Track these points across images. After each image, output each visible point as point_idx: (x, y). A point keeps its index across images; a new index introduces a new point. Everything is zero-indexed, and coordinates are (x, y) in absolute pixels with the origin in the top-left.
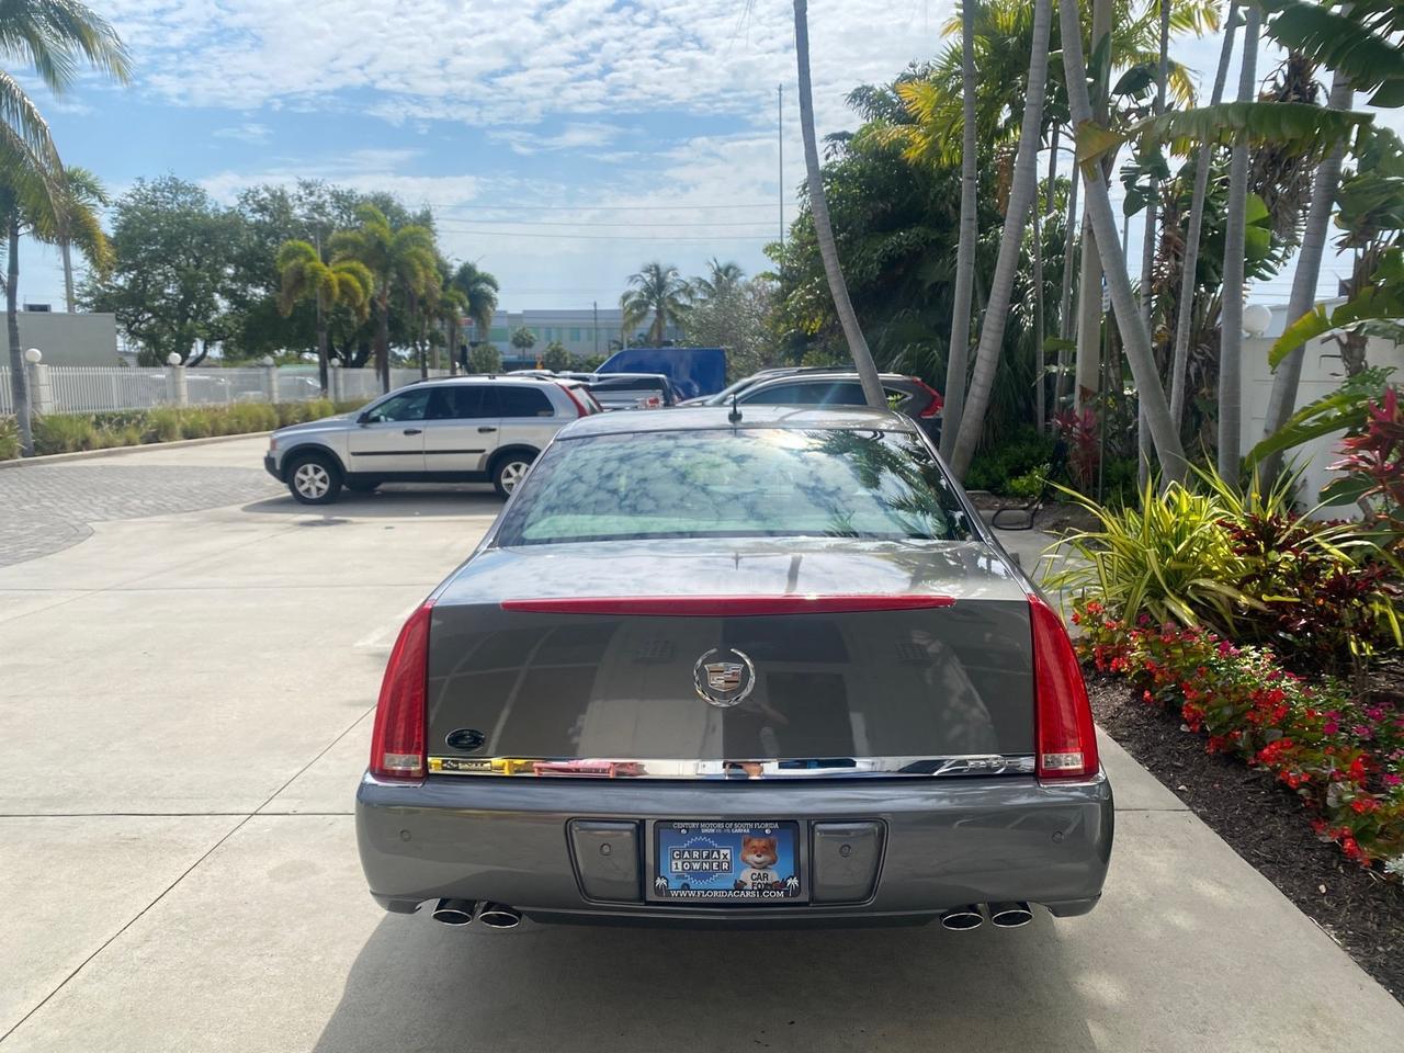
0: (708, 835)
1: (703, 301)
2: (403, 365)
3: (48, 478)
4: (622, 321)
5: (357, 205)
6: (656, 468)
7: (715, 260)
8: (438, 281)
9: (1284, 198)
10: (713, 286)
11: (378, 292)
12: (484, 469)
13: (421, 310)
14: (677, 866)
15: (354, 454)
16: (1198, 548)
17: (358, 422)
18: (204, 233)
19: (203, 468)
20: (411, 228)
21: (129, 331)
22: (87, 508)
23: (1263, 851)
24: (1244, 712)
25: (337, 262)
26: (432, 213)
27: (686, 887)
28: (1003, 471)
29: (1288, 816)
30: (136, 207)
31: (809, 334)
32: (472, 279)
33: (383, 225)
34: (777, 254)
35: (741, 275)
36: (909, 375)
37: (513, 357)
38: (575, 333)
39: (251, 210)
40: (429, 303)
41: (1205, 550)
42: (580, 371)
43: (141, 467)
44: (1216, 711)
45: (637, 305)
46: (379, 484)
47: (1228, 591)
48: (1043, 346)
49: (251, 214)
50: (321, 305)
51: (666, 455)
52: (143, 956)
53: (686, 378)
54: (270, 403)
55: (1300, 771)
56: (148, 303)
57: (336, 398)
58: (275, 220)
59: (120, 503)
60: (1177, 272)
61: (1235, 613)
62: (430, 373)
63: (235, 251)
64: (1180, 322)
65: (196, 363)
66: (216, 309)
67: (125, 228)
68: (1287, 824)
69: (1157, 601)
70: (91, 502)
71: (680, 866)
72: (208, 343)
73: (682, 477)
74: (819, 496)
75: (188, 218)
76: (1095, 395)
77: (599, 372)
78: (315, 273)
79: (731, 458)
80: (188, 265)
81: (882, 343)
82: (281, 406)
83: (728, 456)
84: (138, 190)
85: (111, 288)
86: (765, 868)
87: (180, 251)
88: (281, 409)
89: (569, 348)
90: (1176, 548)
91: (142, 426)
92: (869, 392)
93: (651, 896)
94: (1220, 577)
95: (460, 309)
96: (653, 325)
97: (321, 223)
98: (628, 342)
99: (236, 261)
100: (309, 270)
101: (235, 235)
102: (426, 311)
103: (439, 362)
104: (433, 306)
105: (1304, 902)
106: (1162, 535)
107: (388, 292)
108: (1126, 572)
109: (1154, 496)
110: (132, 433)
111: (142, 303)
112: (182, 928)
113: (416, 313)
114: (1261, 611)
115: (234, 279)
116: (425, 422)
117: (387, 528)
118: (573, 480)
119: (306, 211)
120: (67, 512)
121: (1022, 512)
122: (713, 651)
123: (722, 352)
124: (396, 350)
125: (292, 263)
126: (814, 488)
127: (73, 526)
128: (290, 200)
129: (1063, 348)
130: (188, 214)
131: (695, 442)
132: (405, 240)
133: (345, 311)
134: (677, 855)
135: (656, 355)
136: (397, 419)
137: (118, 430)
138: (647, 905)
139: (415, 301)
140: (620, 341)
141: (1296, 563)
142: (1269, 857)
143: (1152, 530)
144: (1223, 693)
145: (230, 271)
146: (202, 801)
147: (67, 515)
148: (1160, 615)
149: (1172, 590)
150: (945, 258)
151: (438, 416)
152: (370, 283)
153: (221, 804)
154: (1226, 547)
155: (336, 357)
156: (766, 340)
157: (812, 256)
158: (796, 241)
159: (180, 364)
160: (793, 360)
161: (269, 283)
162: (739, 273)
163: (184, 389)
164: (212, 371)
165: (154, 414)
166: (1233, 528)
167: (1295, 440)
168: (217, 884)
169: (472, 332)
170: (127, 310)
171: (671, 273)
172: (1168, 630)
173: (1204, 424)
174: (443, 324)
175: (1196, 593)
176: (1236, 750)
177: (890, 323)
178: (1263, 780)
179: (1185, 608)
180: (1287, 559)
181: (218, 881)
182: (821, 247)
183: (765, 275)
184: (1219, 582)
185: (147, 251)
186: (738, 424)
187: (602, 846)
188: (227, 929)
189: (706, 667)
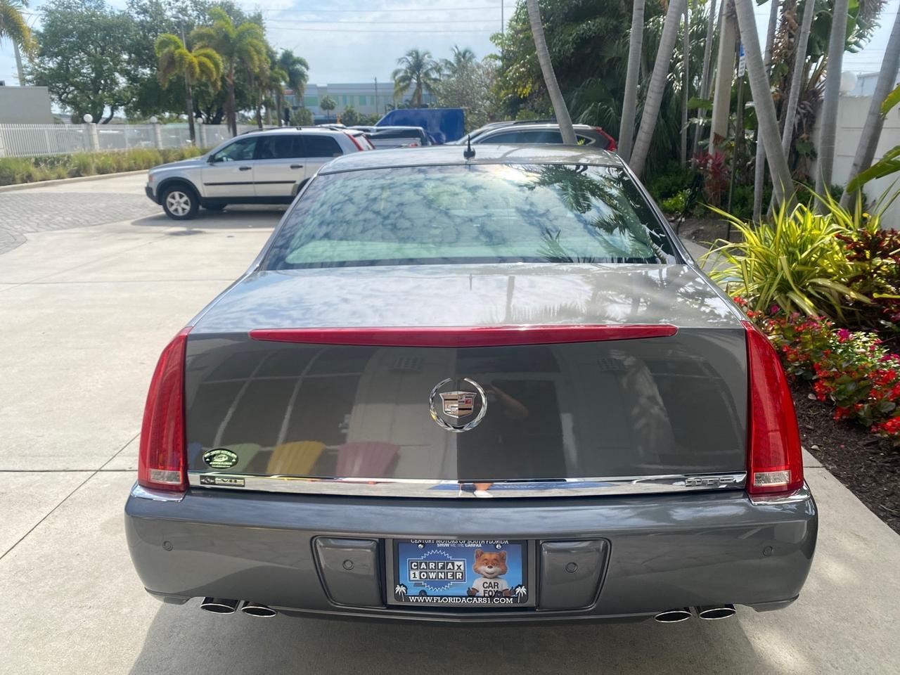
0: (443, 549)
1: (449, 76)
2: (249, 123)
3: (2, 202)
4: (394, 91)
5: (209, 9)
6: (410, 196)
7: (457, 47)
8: (268, 63)
10: (455, 65)
11: (227, 71)
13: (257, 83)
14: (415, 575)
15: (206, 184)
16: (816, 255)
17: (208, 162)
18: (104, 29)
20: (247, 25)
21: (60, 99)
22: (25, 223)
23: (888, 506)
24: (864, 388)
25: (197, 50)
26: (262, 15)
27: (423, 593)
28: (657, 195)
30: (57, 10)
31: (522, 97)
32: (291, 61)
33: (228, 23)
34: (499, 41)
36: (592, 125)
37: (321, 117)
38: (363, 99)
39: (136, 13)
40: (262, 78)
41: (823, 256)
42: (366, 125)
43: (66, 194)
44: (842, 387)
45: (403, 79)
46: (225, 205)
47: (841, 288)
48: (687, 104)
49: (136, 15)
50: (188, 80)
51: (419, 185)
53: (437, 130)
54: (156, 149)
56: (71, 80)
57: (201, 145)
58: (154, 20)
59: (48, 219)
61: (842, 304)
62: (264, 127)
63: (128, 41)
64: (793, 84)
65: (107, 121)
66: (117, 84)
67: (50, 26)
69: (783, 295)
70: (28, 219)
71: (417, 575)
72: (114, 109)
73: (429, 203)
74: (532, 217)
75: (93, 19)
76: (725, 140)
77: (378, 126)
78: (182, 57)
79: (466, 188)
80: (96, 52)
81: (574, 102)
82: (164, 151)
83: (464, 187)
85: (45, 69)
86: (496, 577)
87: (90, 42)
88: (163, 153)
89: (359, 110)
90: (801, 255)
91: (67, 165)
92: (565, 137)
93: (391, 601)
94: (834, 277)
95: (283, 84)
96: (414, 93)
97: (185, 21)
98: (398, 105)
99: (129, 50)
100: (177, 55)
101: (127, 30)
102: (260, 84)
103: (272, 120)
104: (266, 81)
106: (789, 245)
107: (234, 71)
108: (760, 273)
109: (785, 215)
110: (61, 170)
111: (67, 79)
112: (23, 579)
113: (253, 86)
115: (128, 62)
116: (253, 161)
117: (229, 237)
118: (345, 201)
119: (174, 13)
120: (11, 226)
122: (448, 380)
123: (461, 111)
124: (242, 112)
125: (166, 50)
126: (529, 211)
127: (13, 237)
128: (163, 5)
129: (702, 106)
130: (93, 15)
131: (440, 175)
132: (243, 33)
133: (205, 85)
134: (415, 566)
135: (417, 114)
136: (235, 160)
137: (51, 168)
138: (387, 609)
139: (253, 77)
140: (392, 104)
141: (894, 267)
142: (894, 512)
143: (782, 241)
144: (847, 372)
145: (125, 57)
146: (61, 459)
147: (10, 228)
148: (786, 306)
149: (797, 287)
150: (620, 39)
151: (263, 157)
152: (221, 65)
153: (76, 461)
154: (840, 254)
155: (201, 117)
156: (491, 102)
157: (525, 40)
158: (513, 31)
159: (93, 122)
160: (510, 117)
161: (153, 66)
162: (473, 56)
163: (96, 140)
164: (121, 127)
165: (77, 157)
166: (847, 240)
167: (886, 172)
168: (58, 536)
169: (292, 100)
170: (58, 84)
171: (426, 57)
172: (795, 318)
173: (801, 160)
174: (272, 93)
175: (813, 288)
176: (858, 418)
177: (580, 89)
178: (881, 444)
179: (808, 301)
180: (887, 264)
181: (60, 534)
182: (533, 30)
183: (491, 56)
184: (833, 281)
185: (67, 42)
186: (472, 161)
187: (345, 562)
188: (59, 581)
189: (440, 395)
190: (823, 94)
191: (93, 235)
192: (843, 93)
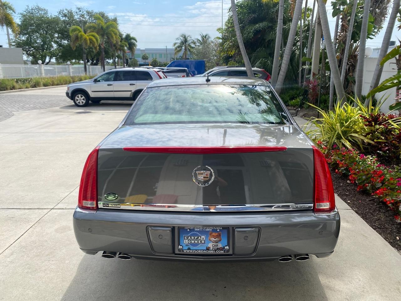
0: (197, 231)
1: (199, 46)
2: (110, 65)
3: (2, 98)
4: (174, 52)
5: (94, 15)
7: (202, 34)
8: (119, 39)
9: (379, 13)
10: (201, 41)
11: (101, 43)
12: (132, 96)
13: (114, 48)
15: (93, 92)
16: (352, 124)
17: (94, 82)
18: (48, 23)
19: (49, 95)
20: (111, 23)
21: (27, 54)
22: (12, 107)
23: (377, 224)
24: (369, 178)
25: (89, 33)
26: (117, 18)
27: (189, 249)
28: (288, 99)
29: (384, 212)
30: (27, 15)
31: (230, 56)
32: (129, 38)
33: (102, 21)
34: (221, 31)
35: (210, 38)
36: (261, 68)
37: (142, 63)
38: (161, 55)
39: (62, 16)
41: (355, 124)
42: (162, 67)
43: (30, 95)
44: (360, 177)
45: (179, 47)
46: (100, 101)
47: (362, 138)
48: (302, 60)
49: (61, 18)
50: (84, 46)
52: (10, 260)
53: (193, 69)
54: (69, 76)
55: (391, 199)
56: (32, 45)
57: (90, 75)
58: (70, 20)
59: (22, 106)
60: (345, 36)
61: (363, 144)
62: (117, 67)
63: (58, 29)
64: (345, 52)
65: (47, 63)
66: (53, 47)
67: (24, 21)
68: (384, 215)
69: (339, 140)
70: (14, 106)
71: (187, 242)
72: (51, 58)
75: (43, 19)
76: (317, 75)
77: (167, 67)
78: (82, 36)
80: (44, 33)
81: (252, 58)
82: (73, 77)
84: (27, 9)
85: (21, 40)
86: (217, 242)
87: (41, 29)
88: (72, 78)
89: (159, 60)
90: (346, 124)
91: (30, 82)
92: (249, 73)
93: (177, 252)
94: (360, 133)
95: (126, 48)
96: (184, 53)
97: (83, 20)
98: (176, 58)
99: (58, 32)
100: (80, 35)
101: (58, 24)
102: (116, 48)
103: (120, 64)
104: (118, 47)
105: (391, 242)
106: (341, 119)
107: (104, 42)
108: (329, 131)
109: (339, 107)
110: (27, 85)
111: (30, 45)
112: (24, 250)
114: (372, 144)
115: (58, 38)
116: (113, 82)
117: (103, 114)
119: (79, 17)
120: (6, 108)
121: (294, 111)
122: (199, 166)
123: (204, 61)
124: (107, 60)
125: (74, 33)
127: (8, 113)
128: (74, 13)
129: (307, 60)
130: (43, 17)
132: (109, 26)
133: (91, 48)
134: (186, 238)
135: (185, 62)
136: (105, 81)
137: (23, 84)
138: (175, 255)
139: (113, 45)
140: (174, 58)
141: (384, 129)
142: (379, 226)
143: (338, 118)
144: (363, 171)
145: (56, 35)
146: (36, 204)
147: (6, 109)
148: (340, 145)
149: (344, 137)
150: (273, 32)
151: (118, 80)
152: (99, 40)
153: (42, 205)
154: (362, 124)
155: (89, 62)
156: (217, 57)
157: (232, 31)
158: (227, 27)
159: (42, 64)
160: (225, 64)
161: (68, 39)
162: (209, 37)
163: (43, 72)
164: (53, 66)
165: (34, 79)
166: (365, 118)
167: (382, 90)
168: (37, 234)
169: (129, 55)
170: (26, 47)
171: (189, 37)
172: (343, 150)
173: (350, 84)
174: (121, 52)
175: (351, 138)
176: (366, 190)
177: (255, 53)
178: (375, 200)
179: (348, 143)
180: (381, 127)
181: (38, 233)
182: (235, 27)
183: (217, 38)
184: (359, 135)
185: (31, 29)
186: (209, 83)
187: (159, 236)
188: (39, 251)
189: (197, 172)
190: (358, 57)
191: (42, 113)
192: (367, 56)
